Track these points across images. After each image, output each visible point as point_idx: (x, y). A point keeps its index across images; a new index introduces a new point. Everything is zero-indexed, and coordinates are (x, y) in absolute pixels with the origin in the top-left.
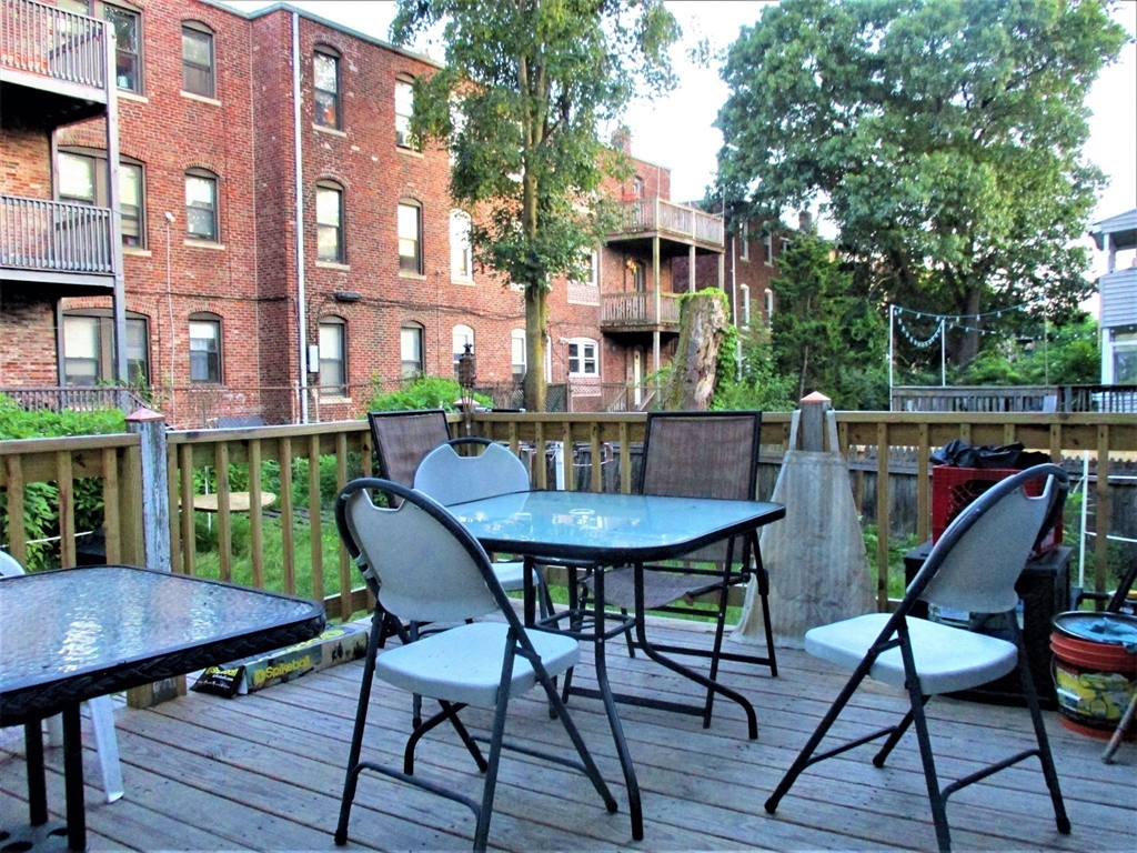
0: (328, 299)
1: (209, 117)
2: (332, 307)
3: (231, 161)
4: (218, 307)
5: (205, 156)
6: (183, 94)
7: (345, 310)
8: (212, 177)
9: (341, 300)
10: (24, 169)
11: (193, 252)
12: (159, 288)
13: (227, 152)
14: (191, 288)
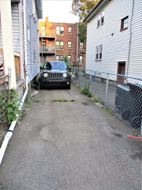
0: (81, 53)
1: (71, 35)
2: (81, 54)
3: (73, 39)
4: (71, 54)
5: (70, 39)
6: (68, 34)
7: (83, 54)
8: (71, 41)
9: (82, 53)
10: (53, 43)
11: (68, 49)
12: (65, 53)
13: (72, 39)
14: (68, 52)
